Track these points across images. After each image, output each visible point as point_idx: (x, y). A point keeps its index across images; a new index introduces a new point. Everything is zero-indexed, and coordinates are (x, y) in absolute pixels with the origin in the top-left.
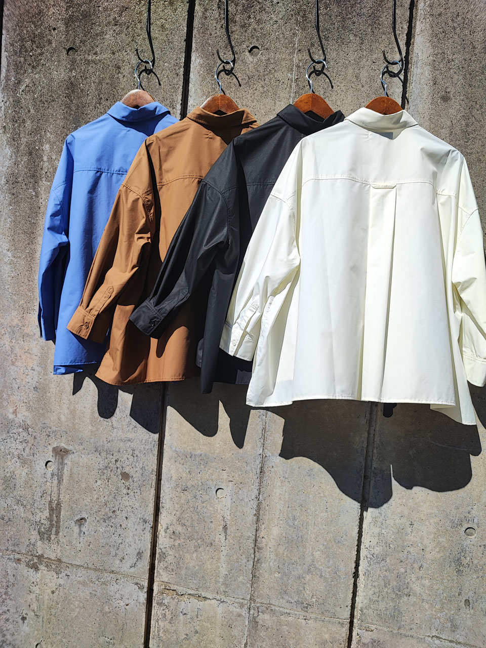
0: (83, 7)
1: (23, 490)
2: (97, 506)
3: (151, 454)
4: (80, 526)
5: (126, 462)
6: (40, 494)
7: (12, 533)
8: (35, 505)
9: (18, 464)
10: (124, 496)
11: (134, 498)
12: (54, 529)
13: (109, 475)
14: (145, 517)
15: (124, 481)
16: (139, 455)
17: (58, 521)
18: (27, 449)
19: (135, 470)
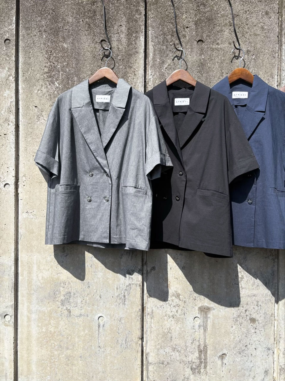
0: (207, 14)
1: (178, 340)
2: (234, 344)
3: (270, 304)
4: (222, 359)
5: (253, 311)
6: (191, 342)
7: (170, 373)
8: (188, 349)
9: (173, 322)
10: (253, 334)
11: (260, 335)
12: (203, 365)
13: (241, 321)
14: (268, 346)
15: (252, 324)
16: (262, 305)
17: (206, 359)
18: (179, 311)
19: (259, 315)
